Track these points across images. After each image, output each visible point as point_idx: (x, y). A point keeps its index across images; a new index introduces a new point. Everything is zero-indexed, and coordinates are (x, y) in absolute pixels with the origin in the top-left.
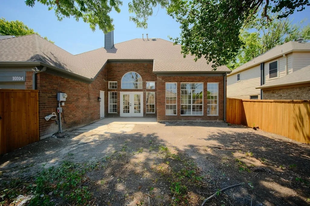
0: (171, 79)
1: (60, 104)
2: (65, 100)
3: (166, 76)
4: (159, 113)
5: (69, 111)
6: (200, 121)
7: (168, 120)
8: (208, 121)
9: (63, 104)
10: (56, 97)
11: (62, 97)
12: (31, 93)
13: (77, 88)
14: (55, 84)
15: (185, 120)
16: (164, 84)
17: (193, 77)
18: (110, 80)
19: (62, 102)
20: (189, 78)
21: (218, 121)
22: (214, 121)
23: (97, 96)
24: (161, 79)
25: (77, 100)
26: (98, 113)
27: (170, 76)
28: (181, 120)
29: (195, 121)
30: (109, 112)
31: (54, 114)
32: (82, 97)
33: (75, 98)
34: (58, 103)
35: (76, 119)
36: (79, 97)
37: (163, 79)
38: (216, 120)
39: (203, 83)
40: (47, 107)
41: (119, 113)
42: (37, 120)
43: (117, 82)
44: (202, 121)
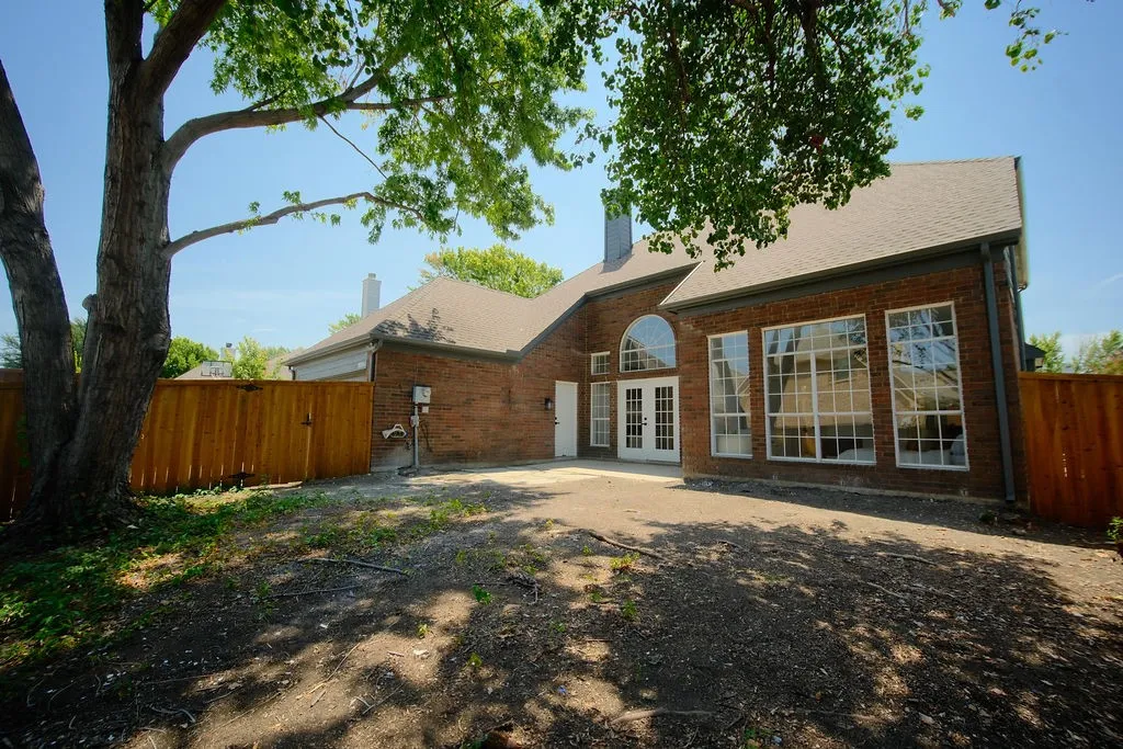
0: (723, 321)
1: (416, 409)
2: (427, 401)
3: (707, 311)
4: (688, 446)
5: (443, 426)
6: (854, 490)
7: (720, 474)
8: (903, 493)
9: (425, 410)
10: (411, 395)
11: (422, 395)
12: (361, 388)
13: (470, 376)
14: (410, 370)
15: (787, 478)
16: (702, 342)
17: (812, 298)
18: (593, 349)
19: (421, 405)
20: (794, 307)
21: (964, 496)
22: (942, 497)
23: (544, 395)
24: (692, 328)
25: (468, 402)
26: (550, 443)
27: (720, 308)
28: (767, 478)
29: (833, 487)
30: (592, 443)
31: (399, 428)
32: (486, 397)
33: (464, 399)
34: (411, 406)
35: (464, 446)
36: (474, 396)
37: (697, 324)
38: (953, 493)
39: (864, 315)
40: (389, 414)
41: (614, 444)
42: (368, 435)
43: (609, 353)
44: (867, 491)
